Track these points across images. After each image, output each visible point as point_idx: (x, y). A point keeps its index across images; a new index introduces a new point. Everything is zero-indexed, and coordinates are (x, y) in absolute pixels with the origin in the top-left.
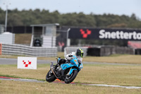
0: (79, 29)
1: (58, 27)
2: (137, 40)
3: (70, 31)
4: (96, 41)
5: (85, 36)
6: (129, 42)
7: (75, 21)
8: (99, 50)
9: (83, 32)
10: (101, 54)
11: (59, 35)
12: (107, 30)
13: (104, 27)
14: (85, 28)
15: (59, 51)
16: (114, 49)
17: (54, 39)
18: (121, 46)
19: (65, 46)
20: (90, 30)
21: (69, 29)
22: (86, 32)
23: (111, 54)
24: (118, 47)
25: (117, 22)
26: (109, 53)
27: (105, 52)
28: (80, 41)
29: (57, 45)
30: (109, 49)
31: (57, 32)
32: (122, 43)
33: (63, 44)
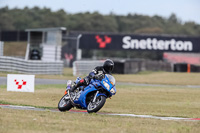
0: (94, 36)
1: (64, 32)
2: (177, 51)
3: (81, 39)
4: (118, 53)
5: (103, 45)
6: (165, 54)
7: (89, 24)
8: (122, 65)
9: (100, 40)
10: (125, 70)
11: (66, 43)
12: (133, 37)
13: (129, 33)
14: (103, 33)
15: (65, 66)
16: (143, 64)
17: (59, 49)
18: (153, 59)
19: (74, 59)
20: (109, 36)
21: (80, 36)
22: (104, 40)
23: (140, 70)
24: (150, 62)
25: (148, 25)
26: (137, 70)
27: (130, 68)
28: (95, 52)
29: (63, 57)
30: (136, 64)
31: (63, 40)
32: (155, 56)
33: (71, 57)
